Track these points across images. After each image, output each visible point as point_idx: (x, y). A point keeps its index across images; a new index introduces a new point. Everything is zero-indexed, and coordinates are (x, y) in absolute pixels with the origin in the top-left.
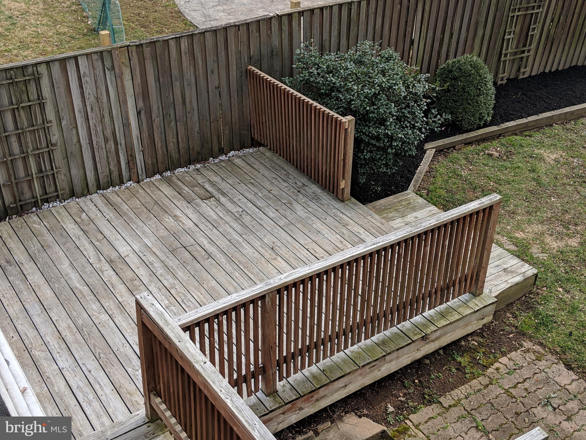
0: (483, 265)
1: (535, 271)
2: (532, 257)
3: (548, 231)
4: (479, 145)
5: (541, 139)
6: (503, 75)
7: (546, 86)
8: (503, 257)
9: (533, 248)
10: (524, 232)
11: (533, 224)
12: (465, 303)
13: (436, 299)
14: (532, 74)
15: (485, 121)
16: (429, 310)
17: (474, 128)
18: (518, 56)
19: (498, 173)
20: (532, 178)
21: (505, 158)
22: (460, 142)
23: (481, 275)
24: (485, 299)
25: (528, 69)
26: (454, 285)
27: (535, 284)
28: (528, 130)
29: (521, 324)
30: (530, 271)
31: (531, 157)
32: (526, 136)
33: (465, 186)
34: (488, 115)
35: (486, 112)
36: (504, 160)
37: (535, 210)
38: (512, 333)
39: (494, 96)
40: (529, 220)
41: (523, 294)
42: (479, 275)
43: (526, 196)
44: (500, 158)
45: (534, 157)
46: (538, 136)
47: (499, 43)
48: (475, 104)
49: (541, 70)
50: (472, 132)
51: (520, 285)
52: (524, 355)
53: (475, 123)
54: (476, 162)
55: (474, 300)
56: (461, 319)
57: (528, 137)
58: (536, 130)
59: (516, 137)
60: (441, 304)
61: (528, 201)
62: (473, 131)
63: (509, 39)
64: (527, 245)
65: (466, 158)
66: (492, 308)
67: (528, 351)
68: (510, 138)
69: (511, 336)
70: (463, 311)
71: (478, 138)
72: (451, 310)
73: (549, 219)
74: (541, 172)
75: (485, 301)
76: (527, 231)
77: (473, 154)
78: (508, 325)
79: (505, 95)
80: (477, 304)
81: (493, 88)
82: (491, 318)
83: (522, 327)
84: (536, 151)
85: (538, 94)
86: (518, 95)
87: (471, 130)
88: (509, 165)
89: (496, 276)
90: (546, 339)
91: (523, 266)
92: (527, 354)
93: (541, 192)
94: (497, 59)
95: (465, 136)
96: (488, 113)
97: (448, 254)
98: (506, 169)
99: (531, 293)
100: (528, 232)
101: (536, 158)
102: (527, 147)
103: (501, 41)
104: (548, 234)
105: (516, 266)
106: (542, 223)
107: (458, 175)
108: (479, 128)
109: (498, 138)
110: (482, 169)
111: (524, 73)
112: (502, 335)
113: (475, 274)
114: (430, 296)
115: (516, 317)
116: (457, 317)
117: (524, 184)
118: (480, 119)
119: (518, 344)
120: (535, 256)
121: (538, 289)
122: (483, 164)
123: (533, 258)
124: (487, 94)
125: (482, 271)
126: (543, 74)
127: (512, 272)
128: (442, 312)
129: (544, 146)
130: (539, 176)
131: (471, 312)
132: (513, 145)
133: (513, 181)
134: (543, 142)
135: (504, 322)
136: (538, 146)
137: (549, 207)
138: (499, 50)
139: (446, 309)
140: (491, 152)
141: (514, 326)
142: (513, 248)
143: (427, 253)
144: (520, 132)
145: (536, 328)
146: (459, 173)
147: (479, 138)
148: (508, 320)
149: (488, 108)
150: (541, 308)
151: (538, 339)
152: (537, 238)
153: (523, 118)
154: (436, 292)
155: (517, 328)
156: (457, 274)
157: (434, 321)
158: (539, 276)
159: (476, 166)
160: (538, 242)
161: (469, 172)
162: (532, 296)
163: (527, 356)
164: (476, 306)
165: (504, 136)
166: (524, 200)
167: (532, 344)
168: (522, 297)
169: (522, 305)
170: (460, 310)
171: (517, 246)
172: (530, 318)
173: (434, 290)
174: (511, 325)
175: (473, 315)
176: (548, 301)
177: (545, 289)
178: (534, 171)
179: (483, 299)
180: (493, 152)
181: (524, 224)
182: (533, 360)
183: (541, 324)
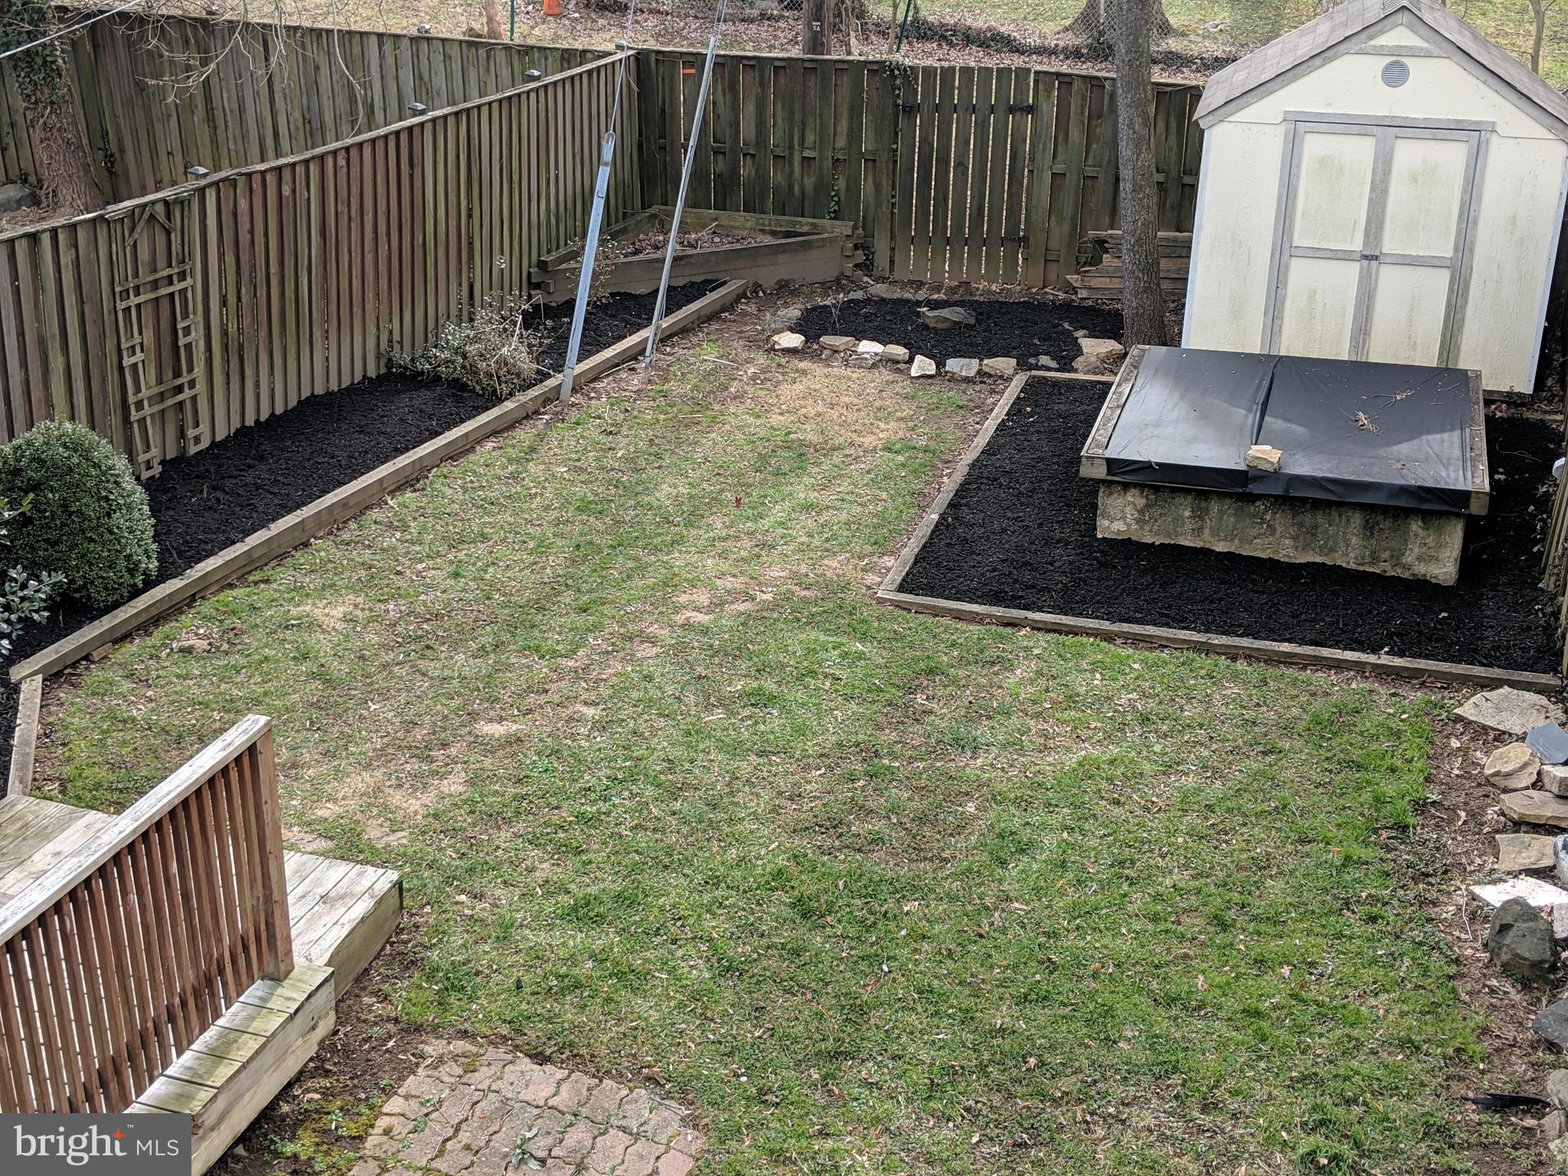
0: (276, 896)
1: (393, 876)
2: (373, 849)
3: (389, 780)
4: (150, 635)
5: (295, 582)
6: (147, 456)
7: (261, 458)
8: (308, 871)
9: (368, 829)
10: (335, 801)
11: (348, 777)
12: (261, 1006)
13: (187, 1020)
14: (218, 439)
15: (144, 574)
16: (179, 1055)
17: (122, 596)
18: (170, 402)
19: (223, 686)
20: (308, 675)
21: (225, 646)
22: (100, 640)
23: (278, 922)
24: (305, 978)
25: (204, 427)
26: (221, 972)
27: (402, 907)
28: (255, 569)
29: (403, 1009)
30: (382, 880)
31: (287, 627)
32: (256, 583)
33: (153, 741)
34: (149, 557)
35: (139, 551)
36: (227, 653)
37: (341, 743)
38: (390, 1037)
39: (146, 508)
40: (337, 770)
41: (383, 941)
42: (274, 926)
43: (310, 719)
44: (213, 650)
45: (293, 625)
46: (284, 576)
47: (112, 377)
48: (107, 536)
49: (236, 424)
50: (122, 608)
51: (371, 920)
52: (436, 1074)
53: (120, 584)
54: (159, 677)
55: (279, 991)
56: (263, 1046)
57: (262, 586)
58: (274, 563)
59: (234, 593)
60: (203, 1030)
61: (318, 729)
62: (124, 604)
63: (135, 365)
64: (353, 826)
65: (130, 676)
66: (328, 994)
67: (441, 1060)
68: (221, 597)
69: (391, 1043)
70: (262, 1026)
71: (141, 620)
72: (232, 1036)
73: (381, 753)
74: (322, 654)
75: (305, 982)
76: (340, 795)
77: (142, 661)
78: (376, 1024)
79: (170, 500)
80: (289, 996)
81: (139, 488)
82: (332, 1018)
83: (407, 1014)
84: (294, 612)
85: (249, 480)
86: (201, 492)
87: (116, 605)
88: (243, 661)
89: (308, 920)
90: (469, 1018)
91: (361, 874)
92: (441, 1069)
93: (340, 700)
94: (119, 419)
95: (106, 623)
96: (146, 551)
97: (186, 897)
98: (238, 672)
99: (399, 931)
100: (343, 799)
101: (299, 625)
102: (270, 608)
103: (116, 374)
104: (390, 786)
105: (345, 880)
106: (368, 766)
107: (125, 721)
108: (136, 593)
109: (190, 606)
110: (179, 688)
111: (197, 440)
112: (369, 1052)
113: (263, 927)
114: (172, 1018)
115: (385, 999)
116: (254, 1045)
117: (294, 692)
118: (132, 572)
119: (414, 1055)
120: (379, 846)
121: (412, 915)
122: (178, 677)
123: (377, 850)
124: (130, 507)
125: (277, 912)
126: (243, 431)
127: (342, 897)
128: (214, 1049)
129: (307, 595)
130: (322, 666)
131: (281, 1020)
132: (234, 613)
133: (265, 694)
134: (302, 587)
135: (364, 1021)
136: (293, 598)
137: (372, 728)
138: (118, 397)
139: (220, 1036)
140: (186, 644)
141: (389, 1020)
142: (323, 844)
143: (133, 909)
144: (238, 579)
145: (440, 1004)
146: (125, 715)
147: (144, 617)
148: (370, 1011)
149: (141, 539)
150: (434, 955)
151: (453, 1026)
152: (369, 805)
153: (233, 543)
154: (184, 1004)
155: (396, 1020)
156: (220, 940)
157: (201, 1077)
158: (405, 886)
159: (162, 687)
160: (375, 811)
161: (150, 706)
162: (405, 937)
163: (443, 1072)
164: (289, 1004)
165: (203, 598)
166: (308, 730)
167: (445, 1042)
168: (383, 948)
169: (389, 965)
170: (255, 1026)
171: (331, 838)
172: (420, 987)
173: (177, 1000)
174: (381, 1020)
175: (289, 1026)
176: (444, 932)
177: (428, 909)
178: (305, 657)
179: (300, 980)
180: (191, 642)
181: (329, 783)
182: (460, 1077)
183: (447, 989)
